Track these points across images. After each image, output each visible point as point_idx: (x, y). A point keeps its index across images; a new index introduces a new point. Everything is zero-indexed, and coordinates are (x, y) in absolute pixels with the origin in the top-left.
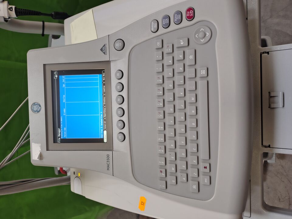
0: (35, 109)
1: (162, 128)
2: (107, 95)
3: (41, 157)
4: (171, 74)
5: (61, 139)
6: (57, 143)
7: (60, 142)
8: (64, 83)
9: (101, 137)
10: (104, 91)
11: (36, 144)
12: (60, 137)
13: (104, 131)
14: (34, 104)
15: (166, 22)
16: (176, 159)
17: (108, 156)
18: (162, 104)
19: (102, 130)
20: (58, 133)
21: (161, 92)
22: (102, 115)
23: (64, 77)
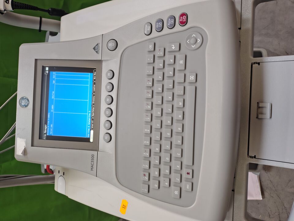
0: (23, 104)
1: (149, 131)
2: (96, 94)
3: (25, 152)
4: (161, 78)
5: (46, 135)
6: (42, 139)
7: (45, 138)
8: (54, 79)
9: (87, 136)
10: (94, 90)
11: (22, 139)
12: (46, 134)
13: (91, 130)
14: (22, 98)
15: (160, 26)
16: (160, 163)
17: (93, 156)
18: (150, 107)
19: (89, 130)
20: (44, 129)
21: (150, 95)
22: (90, 114)
23: (54, 73)
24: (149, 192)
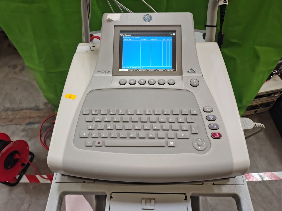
0: (146, 18)
1: (129, 113)
2: (156, 72)
3: (110, 20)
4: (171, 120)
5: (123, 36)
6: (120, 33)
7: (121, 35)
8: (166, 40)
9: (123, 67)
10: (159, 71)
11: (119, 18)
13: (128, 69)
14: (150, 17)
15: (211, 118)
16: (105, 122)
17: (109, 72)
18: (148, 113)
19: (128, 68)
20: (127, 34)
21: (157, 112)
22: (140, 68)
23: (171, 40)
24: (84, 114)
